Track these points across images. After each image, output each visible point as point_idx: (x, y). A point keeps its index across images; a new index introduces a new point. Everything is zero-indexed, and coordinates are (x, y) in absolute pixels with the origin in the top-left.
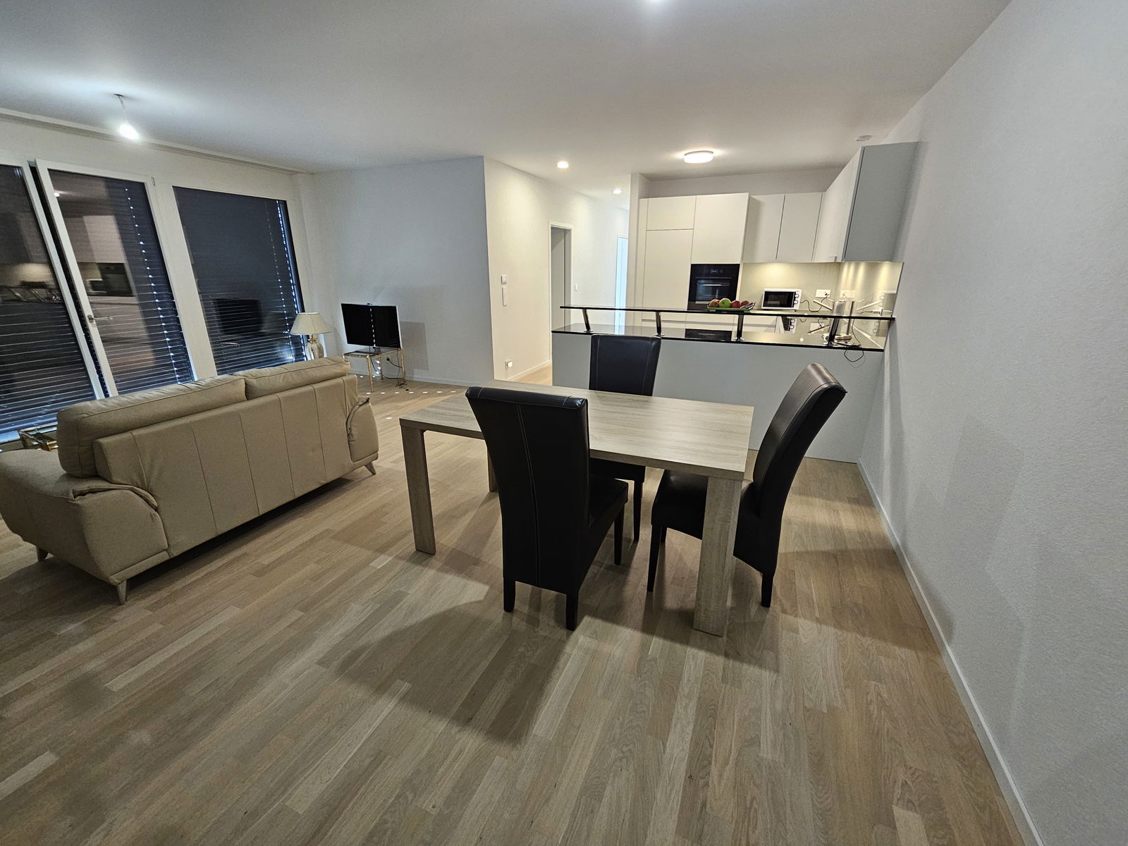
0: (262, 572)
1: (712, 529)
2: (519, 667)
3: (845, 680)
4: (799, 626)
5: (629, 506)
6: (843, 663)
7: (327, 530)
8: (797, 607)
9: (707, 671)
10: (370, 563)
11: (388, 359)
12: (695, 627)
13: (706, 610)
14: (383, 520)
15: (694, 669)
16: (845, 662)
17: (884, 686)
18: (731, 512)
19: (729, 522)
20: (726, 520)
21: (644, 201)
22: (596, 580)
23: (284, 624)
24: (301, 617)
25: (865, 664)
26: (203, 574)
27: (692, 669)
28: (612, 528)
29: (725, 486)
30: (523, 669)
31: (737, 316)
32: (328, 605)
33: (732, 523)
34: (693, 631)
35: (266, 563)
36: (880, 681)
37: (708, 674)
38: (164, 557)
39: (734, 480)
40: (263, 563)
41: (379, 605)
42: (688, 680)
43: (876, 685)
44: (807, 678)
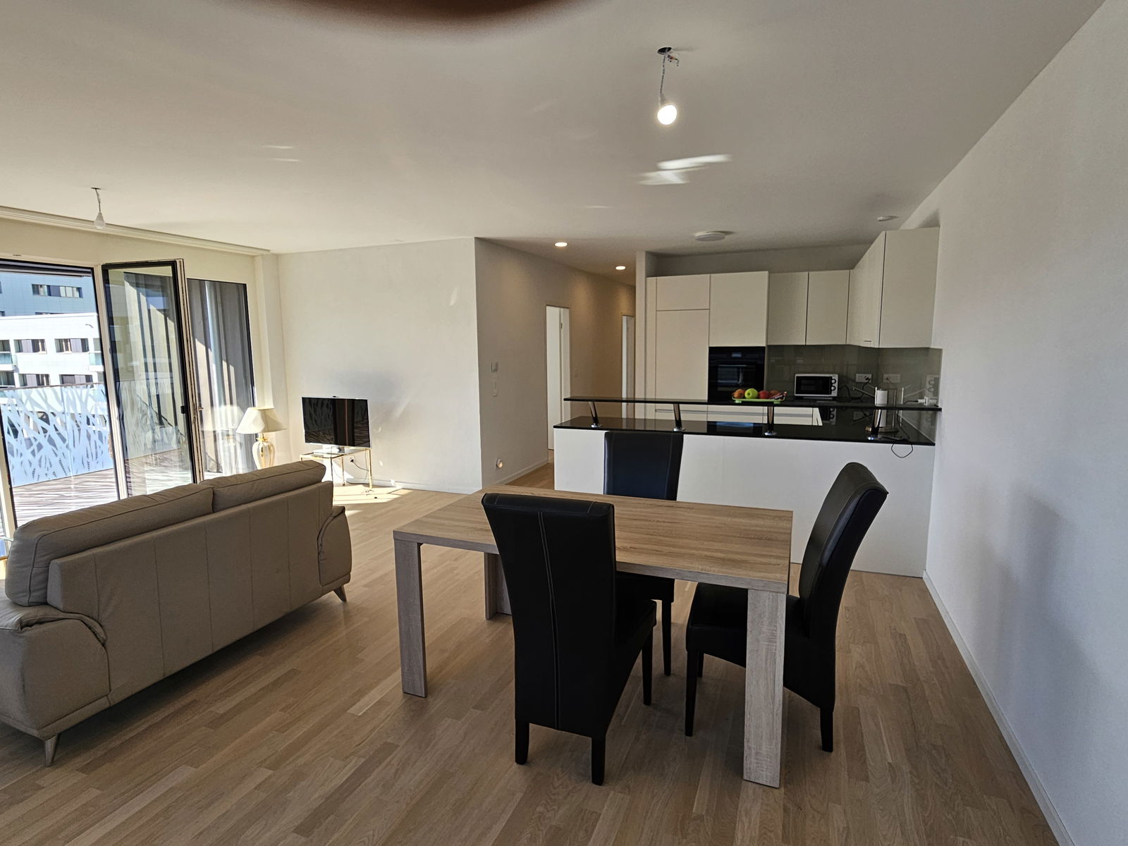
0: (218, 721)
1: (757, 651)
2: (539, 830)
3: (928, 836)
4: (870, 773)
5: (658, 633)
6: (924, 816)
7: (293, 670)
8: (865, 751)
9: (764, 830)
10: (348, 709)
11: (352, 461)
12: (745, 777)
13: (757, 753)
14: (359, 656)
15: (749, 827)
16: (926, 815)
17: (974, 842)
18: (776, 631)
19: (776, 642)
20: (772, 639)
21: (652, 280)
22: (623, 724)
23: (251, 784)
24: (270, 777)
25: (950, 817)
26: (145, 726)
27: (746, 827)
28: (639, 661)
29: (767, 601)
30: (544, 832)
31: (766, 408)
32: (301, 761)
33: (778, 643)
34: (744, 782)
35: (221, 711)
36: (970, 838)
37: (765, 833)
38: (103, 704)
39: (778, 592)
40: (218, 711)
41: (363, 760)
42: (742, 841)
43: (964, 842)
44: (883, 836)
